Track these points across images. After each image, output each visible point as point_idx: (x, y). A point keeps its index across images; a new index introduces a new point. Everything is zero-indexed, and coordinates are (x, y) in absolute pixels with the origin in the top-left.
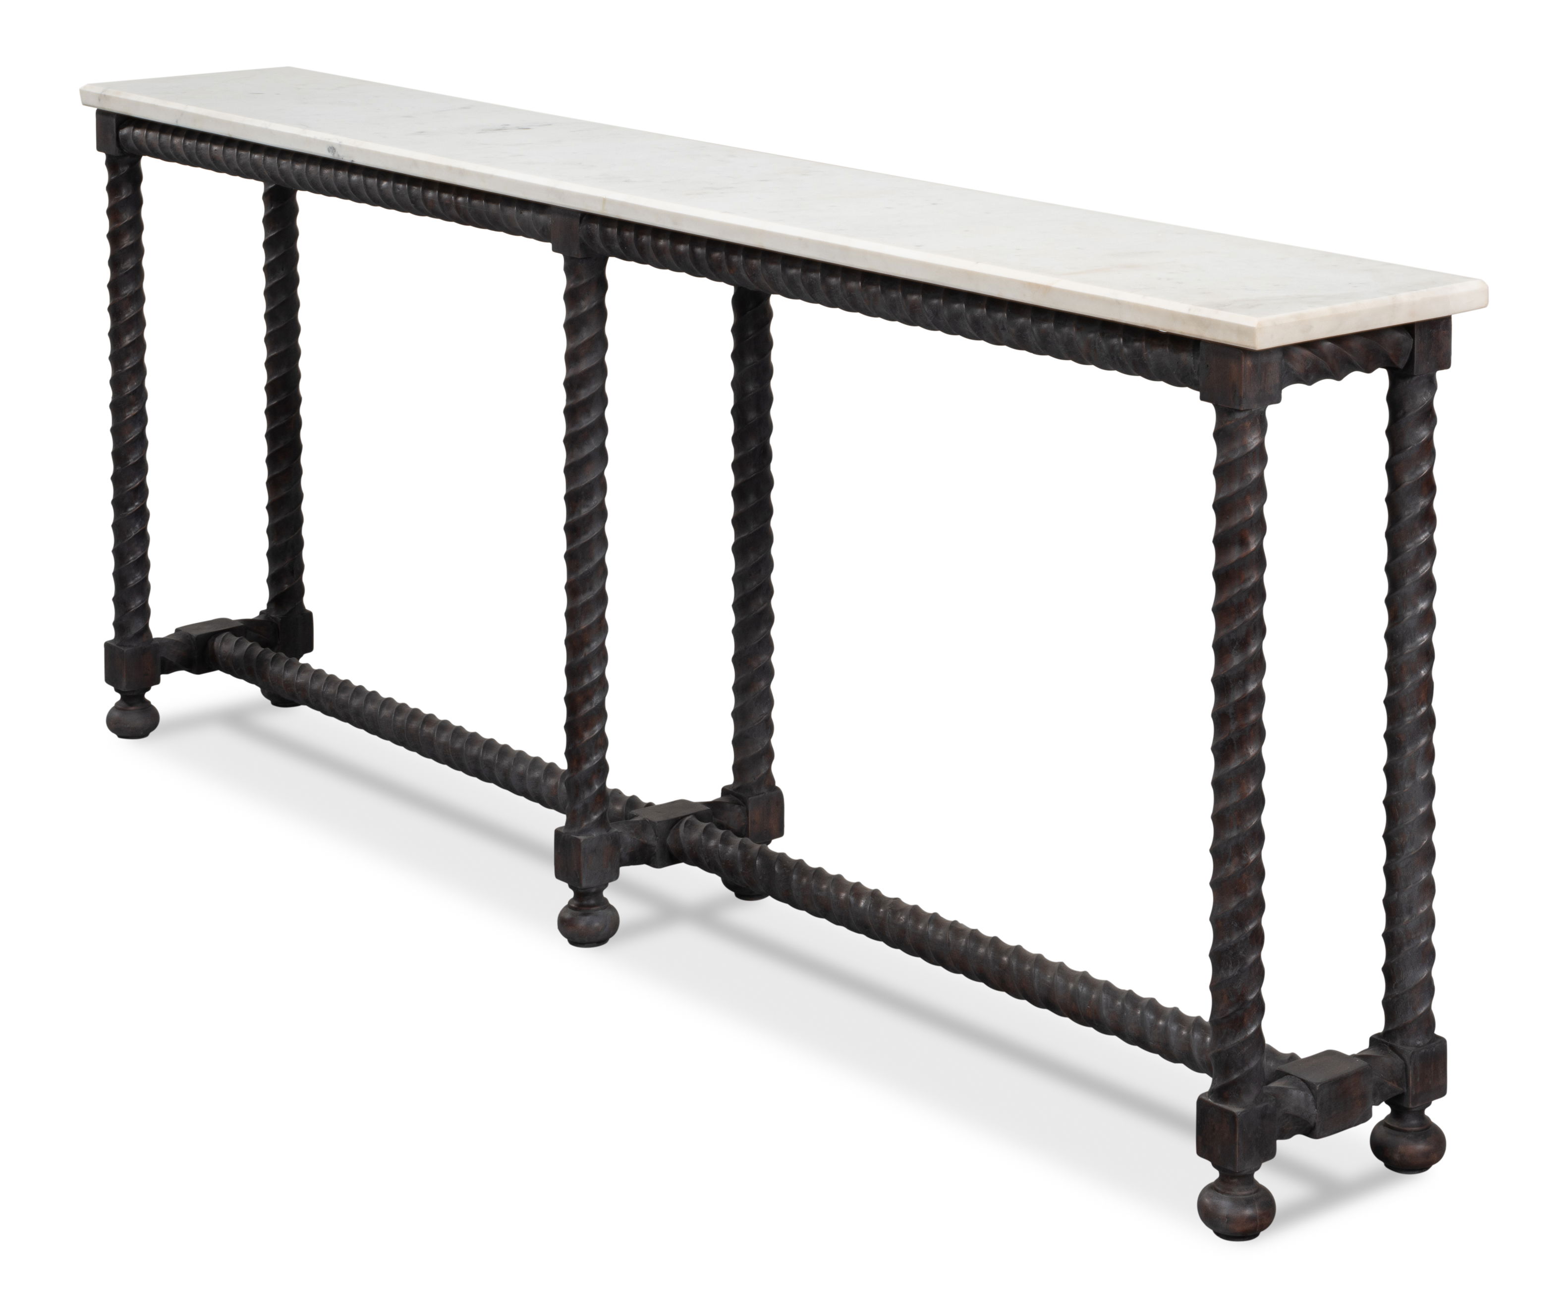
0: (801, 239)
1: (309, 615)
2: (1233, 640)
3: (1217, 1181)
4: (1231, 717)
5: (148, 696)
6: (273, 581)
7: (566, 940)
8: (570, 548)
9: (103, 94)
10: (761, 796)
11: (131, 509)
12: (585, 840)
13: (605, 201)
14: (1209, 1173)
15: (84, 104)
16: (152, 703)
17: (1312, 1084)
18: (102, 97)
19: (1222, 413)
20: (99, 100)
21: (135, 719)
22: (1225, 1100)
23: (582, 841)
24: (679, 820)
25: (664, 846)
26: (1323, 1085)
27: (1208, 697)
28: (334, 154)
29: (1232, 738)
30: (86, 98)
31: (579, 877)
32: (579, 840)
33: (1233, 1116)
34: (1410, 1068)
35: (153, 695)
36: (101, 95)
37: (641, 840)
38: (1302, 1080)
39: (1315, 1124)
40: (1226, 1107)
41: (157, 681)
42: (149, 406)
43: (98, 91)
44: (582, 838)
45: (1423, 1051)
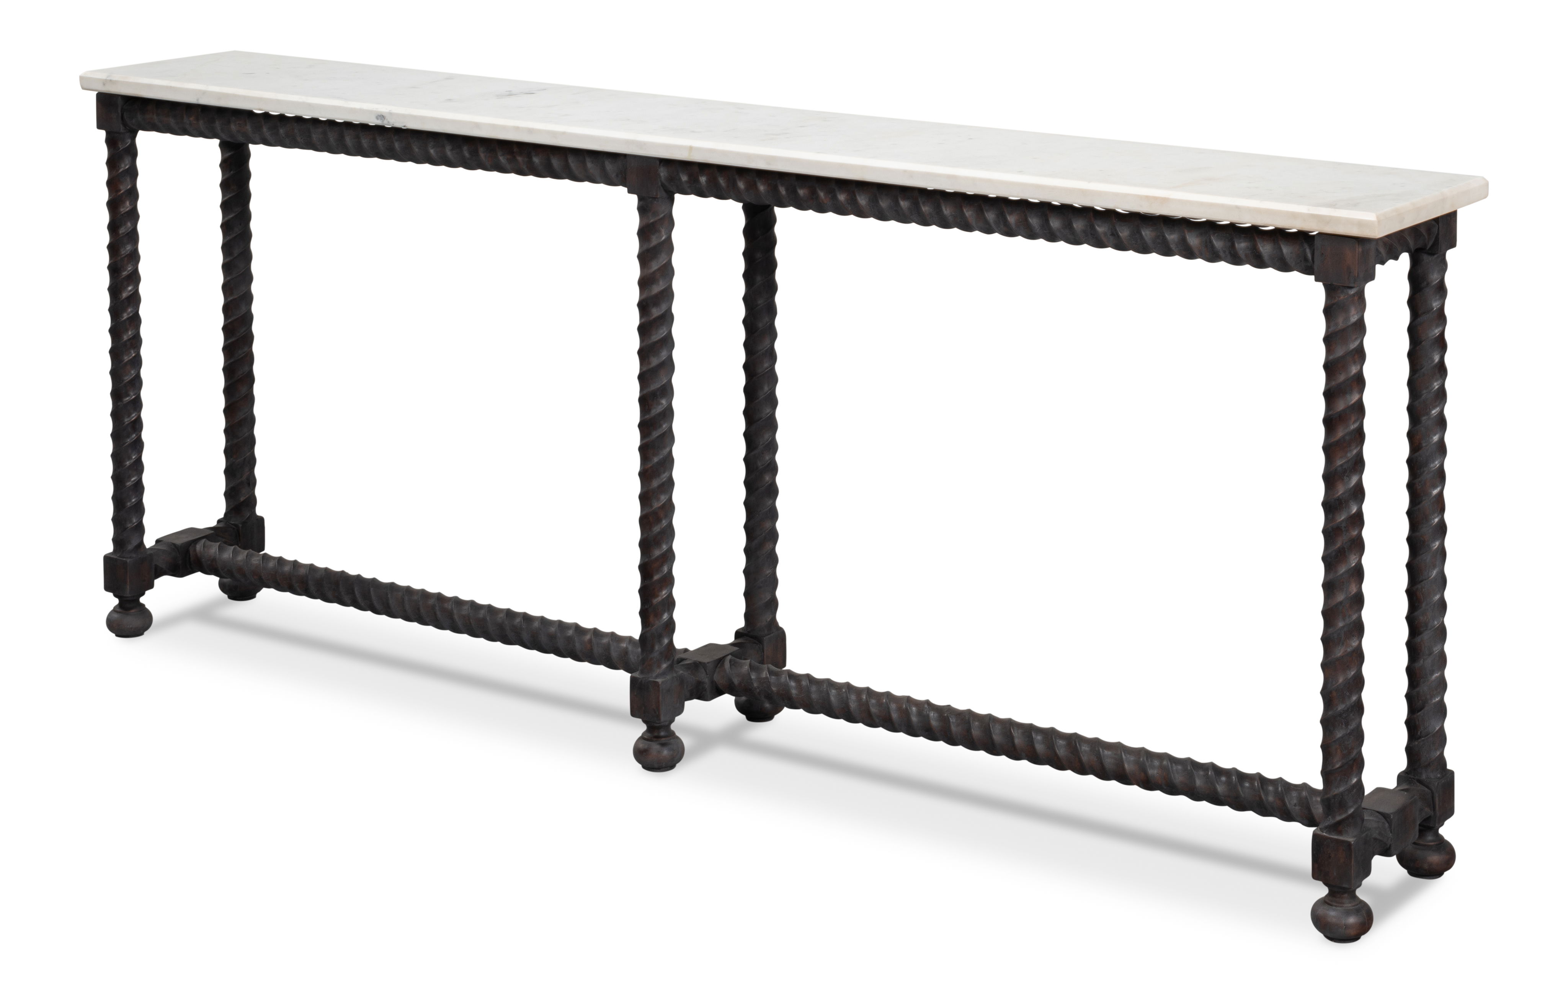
0: (905, 171)
1: (261, 520)
2: (1345, 469)
3: (1326, 896)
4: (1343, 530)
5: (142, 600)
6: (229, 495)
7: (640, 766)
8: (644, 442)
9: (109, 79)
10: (772, 635)
11: (129, 441)
12: (662, 682)
13: (691, 148)
14: (1321, 891)
15: (83, 88)
16: (147, 606)
17: (1387, 814)
18: (105, 82)
19: (1330, 290)
20: (104, 84)
21: (131, 621)
22: (1340, 833)
23: (660, 683)
24: (722, 659)
25: (713, 683)
26: (1394, 813)
27: (1319, 518)
28: (383, 121)
29: (1345, 546)
30: (85, 83)
31: (657, 713)
32: (657, 682)
33: (1349, 844)
34: (1436, 795)
35: (148, 599)
36: (106, 80)
37: (697, 678)
38: (1378, 812)
39: (1390, 845)
40: (1341, 838)
41: (151, 586)
42: (144, 352)
43: (103, 76)
44: (659, 680)
45: (1443, 781)
